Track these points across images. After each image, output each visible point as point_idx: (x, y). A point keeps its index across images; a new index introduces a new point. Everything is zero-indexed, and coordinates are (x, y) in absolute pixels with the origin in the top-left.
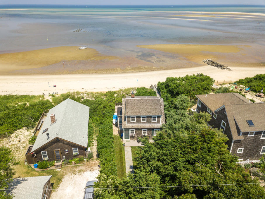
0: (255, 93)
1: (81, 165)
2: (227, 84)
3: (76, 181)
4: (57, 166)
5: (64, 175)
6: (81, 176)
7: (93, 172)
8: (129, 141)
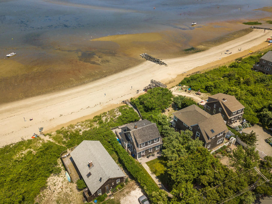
0: (195, 92)
1: (125, 188)
2: (175, 86)
3: (129, 200)
4: (110, 196)
5: (119, 200)
6: (130, 196)
7: (136, 190)
8: (142, 159)
